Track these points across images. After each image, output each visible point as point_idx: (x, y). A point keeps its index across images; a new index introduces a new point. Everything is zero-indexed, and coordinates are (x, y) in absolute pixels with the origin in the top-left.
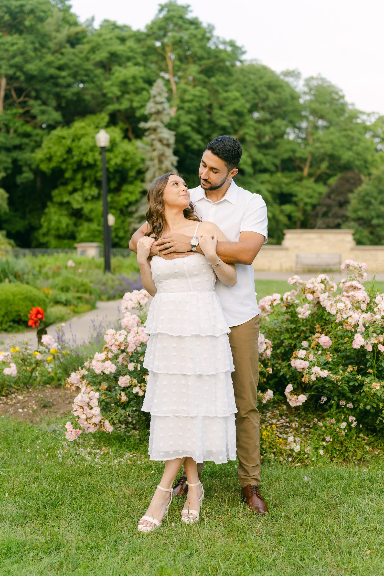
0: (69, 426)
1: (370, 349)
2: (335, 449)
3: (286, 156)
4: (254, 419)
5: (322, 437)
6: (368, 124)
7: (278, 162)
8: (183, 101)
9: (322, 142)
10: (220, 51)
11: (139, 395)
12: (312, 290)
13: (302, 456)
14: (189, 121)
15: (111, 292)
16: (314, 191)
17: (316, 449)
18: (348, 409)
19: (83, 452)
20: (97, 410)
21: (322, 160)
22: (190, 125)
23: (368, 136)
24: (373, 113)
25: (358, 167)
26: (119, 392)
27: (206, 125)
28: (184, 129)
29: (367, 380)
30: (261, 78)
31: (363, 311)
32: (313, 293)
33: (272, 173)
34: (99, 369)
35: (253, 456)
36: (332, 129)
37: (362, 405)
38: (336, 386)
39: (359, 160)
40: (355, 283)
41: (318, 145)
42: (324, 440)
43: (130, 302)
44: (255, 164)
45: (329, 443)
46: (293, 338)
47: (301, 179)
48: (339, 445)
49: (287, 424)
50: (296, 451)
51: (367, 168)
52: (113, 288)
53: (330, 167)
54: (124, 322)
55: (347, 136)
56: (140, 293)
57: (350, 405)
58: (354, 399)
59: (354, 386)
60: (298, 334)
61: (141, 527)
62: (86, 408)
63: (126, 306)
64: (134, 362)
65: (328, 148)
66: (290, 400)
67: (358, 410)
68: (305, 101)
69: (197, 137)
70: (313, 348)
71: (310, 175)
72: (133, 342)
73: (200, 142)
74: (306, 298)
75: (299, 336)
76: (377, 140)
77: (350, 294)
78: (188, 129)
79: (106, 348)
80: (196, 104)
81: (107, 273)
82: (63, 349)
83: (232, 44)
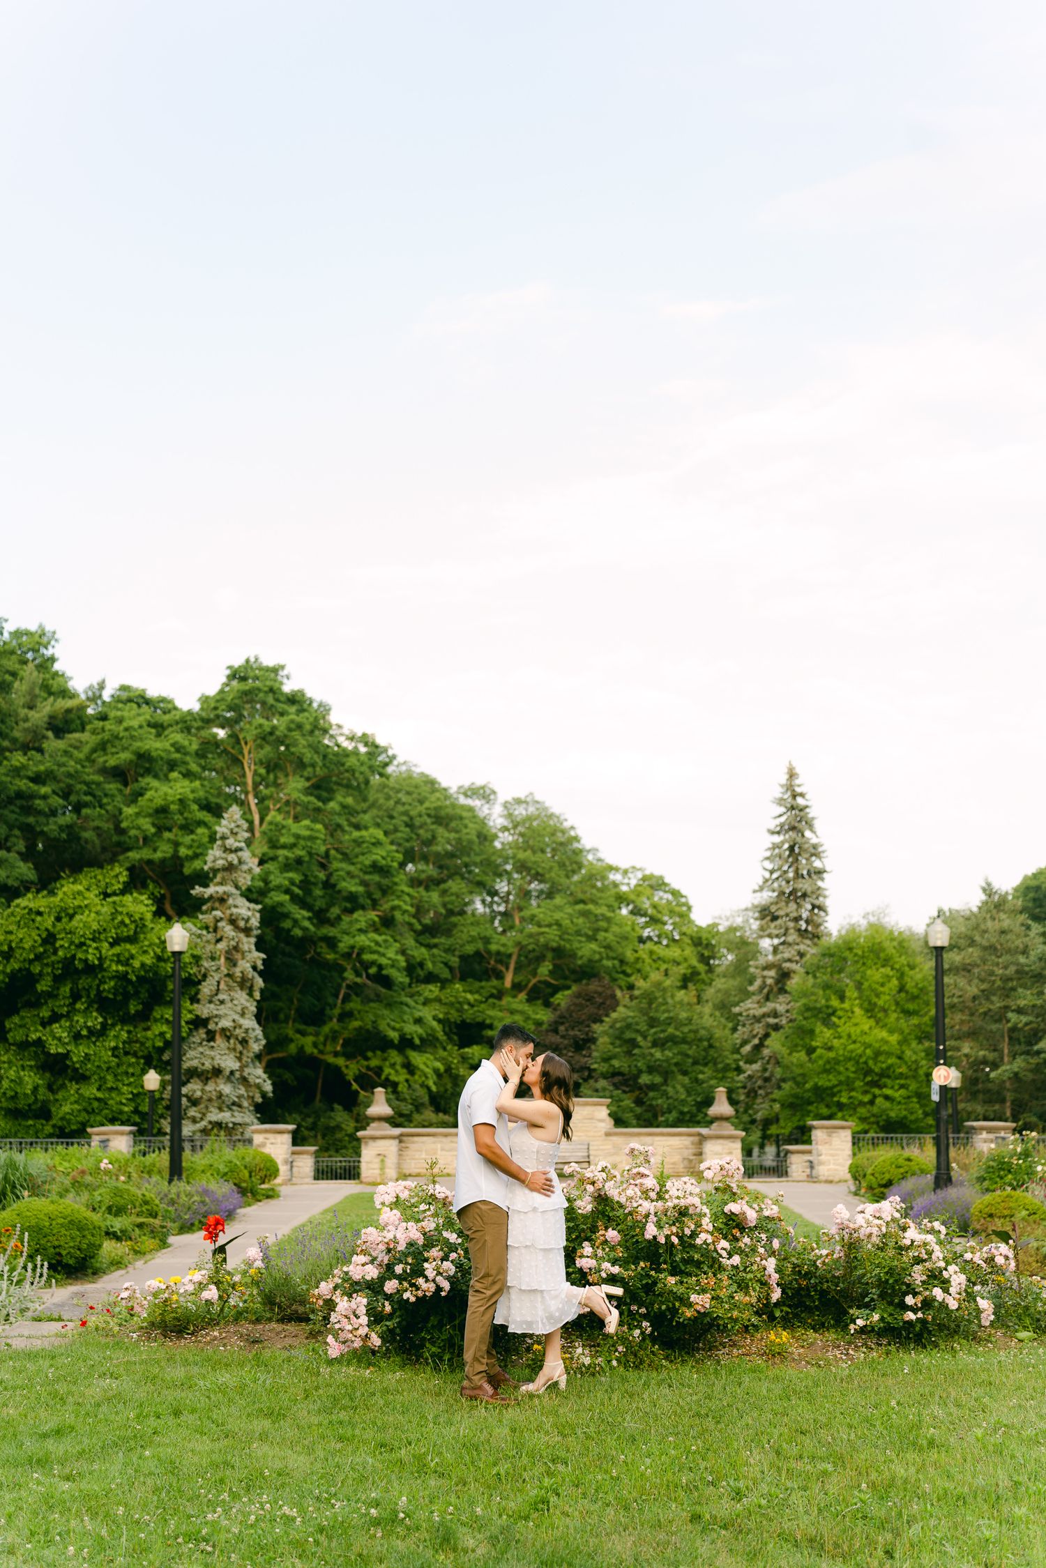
0: (330, 1339)
1: (663, 1241)
3: (470, 949)
6: (624, 888)
7: (455, 961)
8: (274, 844)
9: (539, 924)
10: (346, 754)
11: (410, 1300)
12: (591, 1180)
14: (286, 883)
16: (528, 1018)
17: (609, 1361)
18: (641, 1315)
20: (364, 1320)
21: (540, 959)
22: (287, 891)
23: (624, 911)
24: (633, 869)
25: (608, 972)
26: (382, 1301)
27: (318, 892)
28: (277, 898)
29: (662, 1276)
30: (422, 801)
31: (652, 1201)
32: (593, 1183)
33: (444, 983)
34: (358, 1276)
36: (558, 900)
37: (656, 1306)
39: (608, 958)
40: (642, 1170)
41: (531, 928)
44: (411, 967)
47: (499, 995)
51: (624, 972)
52: (188, 1208)
53: (556, 971)
54: (384, 1219)
55: (585, 914)
57: (643, 1310)
58: (647, 1301)
59: (647, 1283)
62: (351, 1317)
63: (380, 1201)
64: (401, 1263)
65: (552, 935)
67: (652, 1314)
68: (505, 844)
69: (301, 914)
70: (597, 1246)
71: (517, 987)
72: (403, 1239)
73: (306, 924)
74: (585, 1189)
75: (577, 1237)
76: (641, 920)
77: (638, 1181)
78: (284, 898)
79: (362, 1251)
80: (300, 852)
81: (175, 1182)
82: (267, 1268)
83: (368, 741)
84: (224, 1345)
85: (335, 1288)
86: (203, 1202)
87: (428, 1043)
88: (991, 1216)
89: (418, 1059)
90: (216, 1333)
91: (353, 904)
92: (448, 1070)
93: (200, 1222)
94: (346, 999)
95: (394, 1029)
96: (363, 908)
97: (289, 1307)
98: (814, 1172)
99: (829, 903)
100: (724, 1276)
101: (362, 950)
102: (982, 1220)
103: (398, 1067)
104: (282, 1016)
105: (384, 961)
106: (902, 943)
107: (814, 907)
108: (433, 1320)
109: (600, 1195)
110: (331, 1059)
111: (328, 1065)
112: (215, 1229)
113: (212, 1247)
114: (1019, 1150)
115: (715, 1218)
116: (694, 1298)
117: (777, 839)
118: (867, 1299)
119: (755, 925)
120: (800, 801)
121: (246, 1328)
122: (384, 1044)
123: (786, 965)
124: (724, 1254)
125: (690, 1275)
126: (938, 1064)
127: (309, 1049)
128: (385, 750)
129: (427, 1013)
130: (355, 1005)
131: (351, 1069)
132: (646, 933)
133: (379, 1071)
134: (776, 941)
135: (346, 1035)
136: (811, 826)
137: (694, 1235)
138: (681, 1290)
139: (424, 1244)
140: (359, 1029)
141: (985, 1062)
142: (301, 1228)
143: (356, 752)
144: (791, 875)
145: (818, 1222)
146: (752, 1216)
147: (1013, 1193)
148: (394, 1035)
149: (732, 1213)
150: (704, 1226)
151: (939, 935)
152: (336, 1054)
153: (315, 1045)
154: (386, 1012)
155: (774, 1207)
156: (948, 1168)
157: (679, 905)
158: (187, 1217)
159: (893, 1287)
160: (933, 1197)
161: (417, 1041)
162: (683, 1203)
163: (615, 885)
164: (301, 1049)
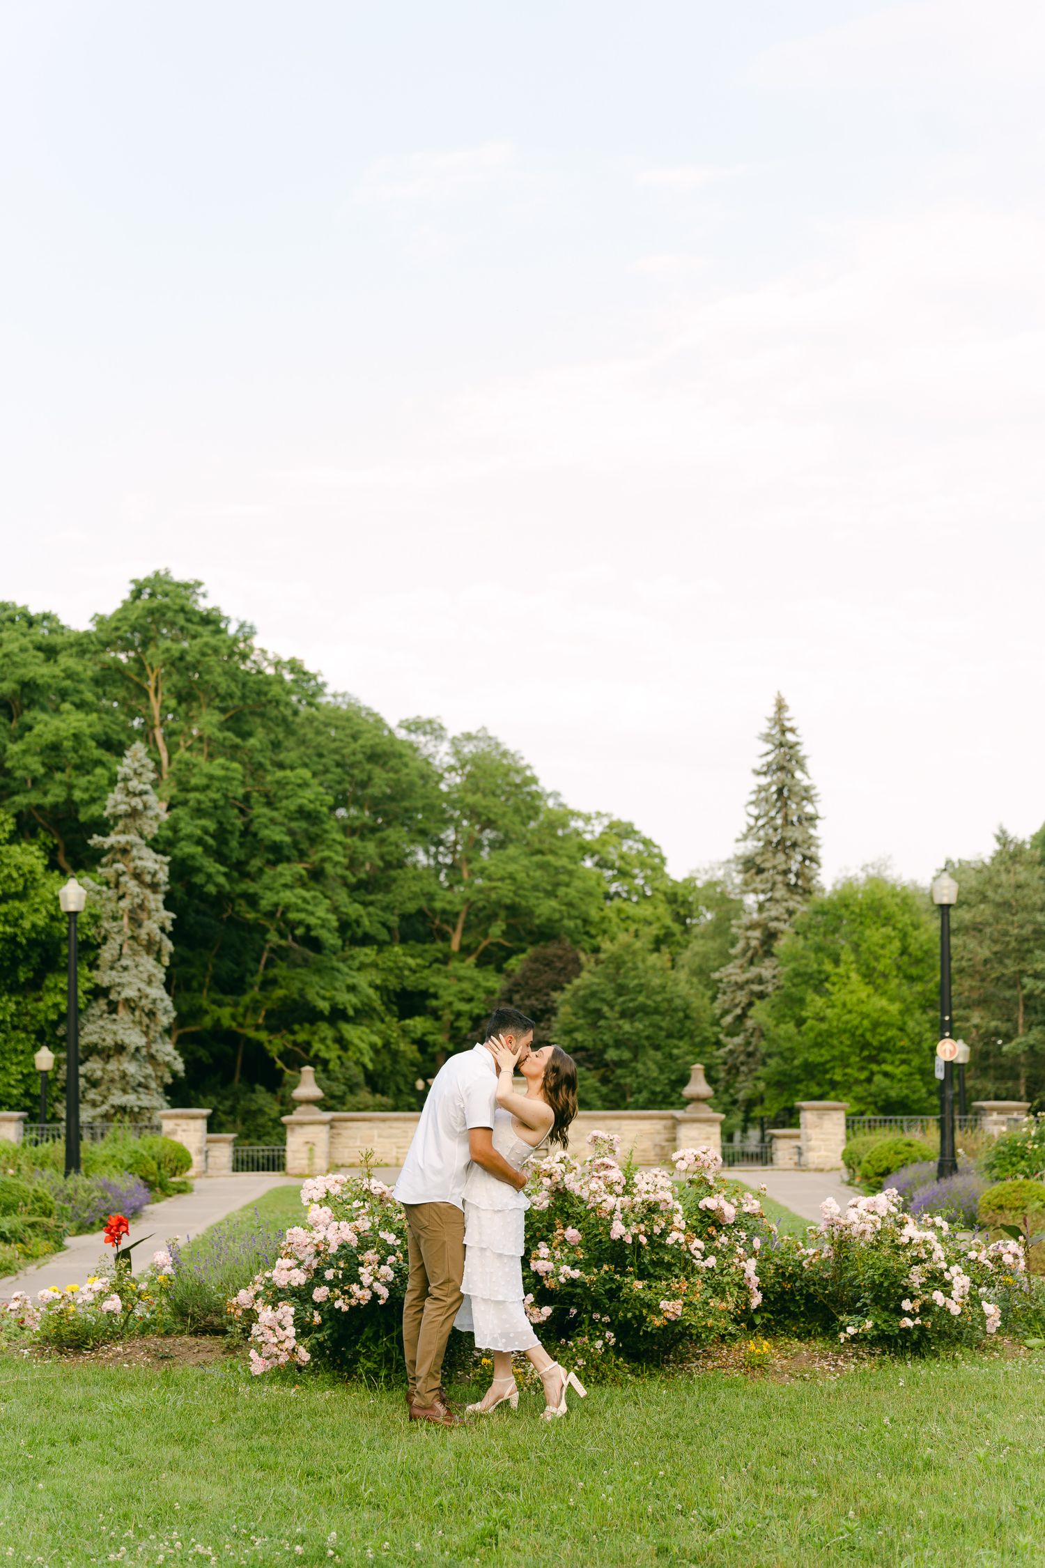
0: (253, 1354)
1: (629, 1241)
2: (589, 1376)
3: (411, 907)
5: (572, 1362)
6: (588, 837)
7: (394, 920)
8: (184, 787)
9: (490, 877)
10: (268, 682)
11: (342, 1311)
12: (548, 1172)
14: (197, 832)
16: (477, 986)
18: (604, 1324)
20: (291, 1331)
21: (492, 917)
22: (200, 842)
23: (588, 863)
24: (598, 815)
25: (570, 934)
26: (312, 1310)
27: (235, 842)
29: (628, 1280)
30: (356, 737)
31: (618, 1196)
33: (382, 946)
34: (283, 1281)
36: (511, 850)
37: (621, 1314)
38: (588, 1291)
39: (570, 917)
41: (479, 882)
42: (575, 1364)
43: (315, 1191)
44: (345, 926)
45: (582, 1367)
47: (445, 959)
51: (587, 933)
52: (88, 1206)
53: (510, 932)
54: (312, 1218)
55: (543, 866)
57: (606, 1319)
58: (611, 1308)
59: (611, 1288)
62: (277, 1328)
63: (307, 1196)
64: (332, 1268)
65: (505, 891)
67: (617, 1323)
69: (213, 867)
70: (554, 1246)
71: (466, 950)
72: (335, 1240)
73: (221, 879)
75: (535, 1237)
76: (608, 873)
77: (602, 1173)
78: (195, 849)
79: (287, 1253)
80: (214, 795)
81: (72, 1175)
82: (177, 1274)
83: (295, 666)
84: (129, 1362)
85: (257, 1296)
86: (105, 1199)
87: (363, 1014)
88: (1001, 1207)
89: (352, 1032)
90: (119, 1349)
91: (277, 854)
92: (387, 1045)
93: (101, 1221)
94: (270, 964)
95: (324, 998)
96: (287, 859)
97: (204, 1318)
98: (803, 1160)
99: (823, 854)
100: (697, 1280)
101: (287, 908)
102: (991, 1214)
103: (329, 1042)
104: (195, 984)
105: (312, 921)
106: (906, 899)
107: (805, 858)
108: (368, 1332)
109: (558, 1189)
110: (251, 1033)
111: (249, 1040)
112: (118, 1230)
113: (114, 1251)
114: (1033, 1133)
115: (689, 1214)
116: (664, 1304)
117: (764, 780)
118: (859, 1304)
119: (738, 879)
120: (790, 737)
121: (153, 1342)
122: (313, 1016)
123: (773, 925)
124: (698, 1254)
125: (659, 1278)
126: (943, 1037)
127: (227, 1022)
128: (314, 677)
129: (361, 980)
130: (280, 971)
131: (275, 1045)
132: (613, 888)
133: (307, 1046)
134: (762, 897)
135: (269, 1005)
136: (801, 765)
137: (664, 1233)
138: (649, 1295)
139: (358, 1246)
140: (284, 1000)
141: (997, 1034)
142: (215, 1229)
143: (281, 680)
144: (779, 821)
145: (807, 1216)
146: (730, 1212)
147: (1026, 1181)
148: (324, 1006)
149: (708, 1209)
150: (676, 1224)
151: (946, 891)
152: (257, 1028)
153: (233, 1017)
154: (316, 979)
155: (755, 1202)
156: (953, 1154)
157: (651, 855)
158: (86, 1215)
159: (888, 1291)
160: (936, 1186)
161: (351, 1012)
162: (652, 1198)
163: (578, 834)
164: (218, 1021)
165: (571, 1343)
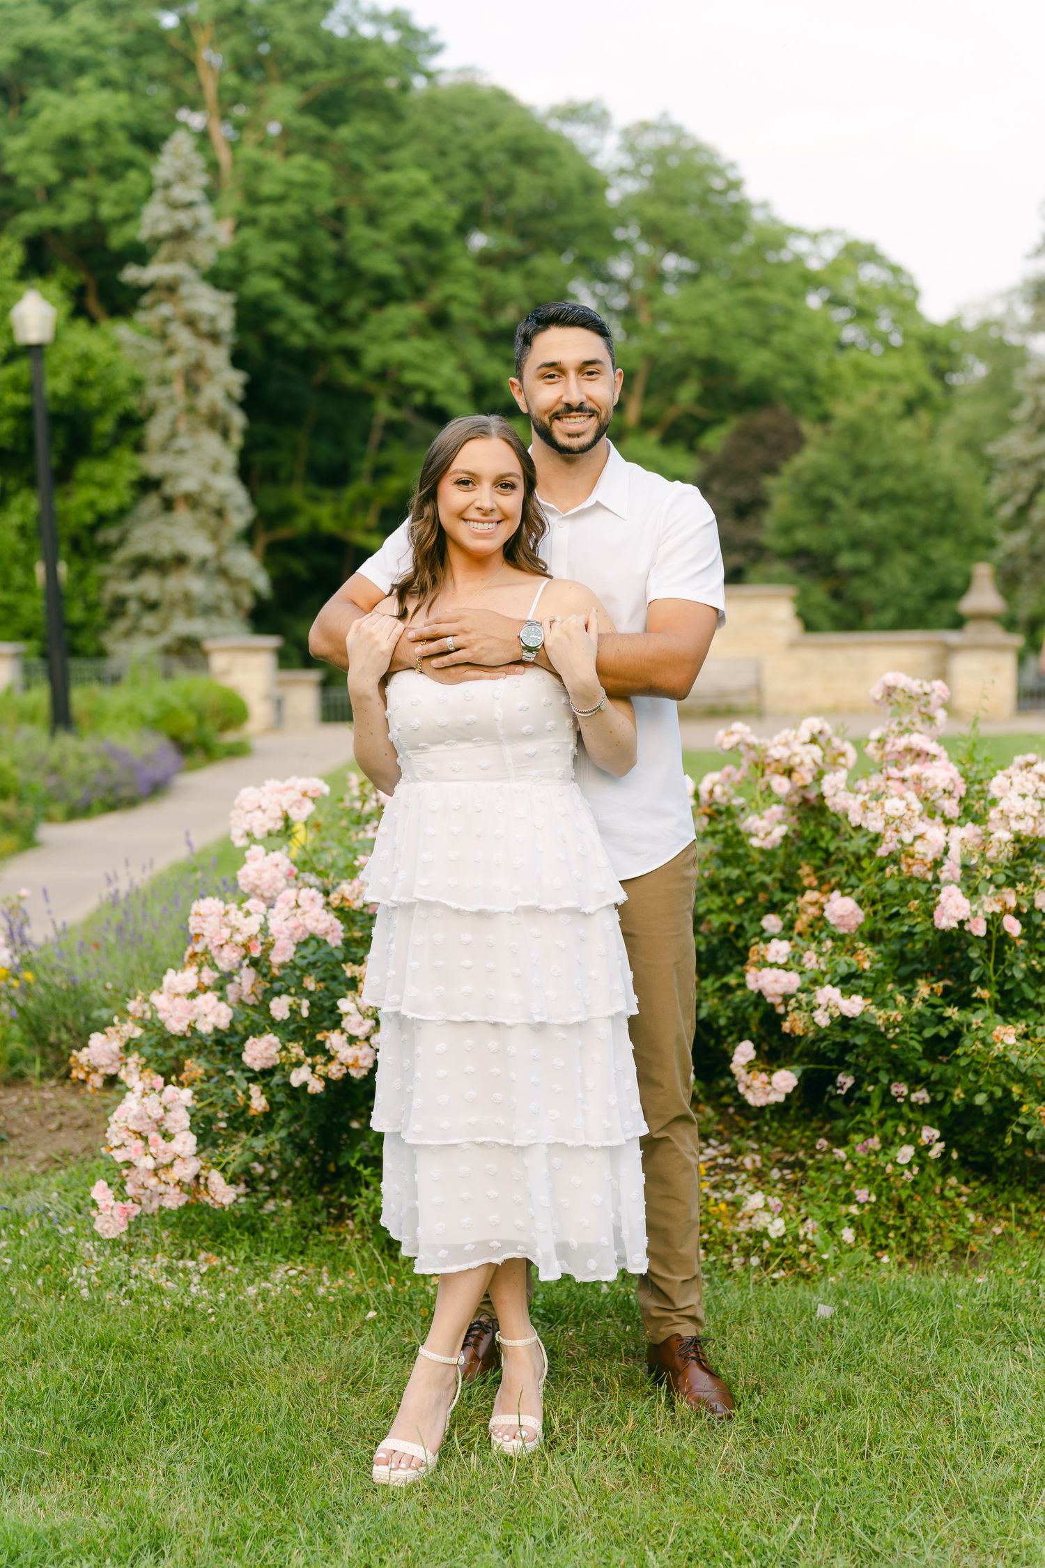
0: (100, 1192)
1: (980, 929)
2: (882, 1224)
4: (684, 1143)
5: (842, 1192)
6: (814, 265)
8: (253, 198)
9: (678, 322)
10: (364, 44)
11: (310, 1089)
12: (784, 765)
13: (790, 1250)
14: (274, 261)
15: (78, 794)
17: (832, 1227)
18: (913, 1107)
19: (151, 1269)
20: (186, 1143)
21: (680, 378)
22: (277, 274)
23: (814, 301)
24: (829, 233)
25: (787, 396)
26: (244, 1084)
27: (327, 274)
28: (261, 285)
29: (976, 1019)
30: (491, 126)
31: (948, 822)
32: (789, 772)
34: (179, 1020)
35: (682, 1251)
36: (708, 282)
37: (958, 1094)
38: (880, 1041)
39: (790, 374)
40: (919, 741)
41: (665, 329)
42: (849, 1199)
43: (259, 814)
45: (867, 1207)
46: (731, 907)
47: (617, 436)
48: (893, 1213)
49: (728, 1161)
50: (773, 1235)
51: (815, 399)
52: (81, 780)
53: (707, 396)
54: (246, 876)
55: (753, 304)
56: (288, 789)
57: (921, 1096)
58: (934, 1077)
59: (937, 1037)
60: (749, 894)
61: (380, 1472)
62: (154, 1136)
63: (246, 827)
64: (287, 992)
65: (699, 341)
66: (748, 1087)
67: (947, 1110)
68: (627, 199)
69: (300, 311)
70: (800, 934)
71: (646, 423)
72: (287, 932)
73: (310, 326)
74: (769, 787)
75: (748, 901)
76: (841, 314)
77: (909, 771)
78: (273, 285)
79: (194, 955)
80: (294, 208)
81: (60, 736)
83: (399, 21)
85: (129, 1047)
86: (107, 769)
91: (385, 292)
94: (382, 445)
96: (399, 299)
101: (401, 366)
104: (283, 474)
105: (434, 383)
109: (805, 801)
119: (1024, 313)
127: (326, 523)
128: (425, 34)
130: (395, 454)
132: (847, 335)
135: (383, 501)
139: (348, 942)
143: (379, 42)
152: (369, 531)
153: (336, 517)
157: (902, 287)
163: (799, 259)
164: (315, 525)
165: (841, 1153)
